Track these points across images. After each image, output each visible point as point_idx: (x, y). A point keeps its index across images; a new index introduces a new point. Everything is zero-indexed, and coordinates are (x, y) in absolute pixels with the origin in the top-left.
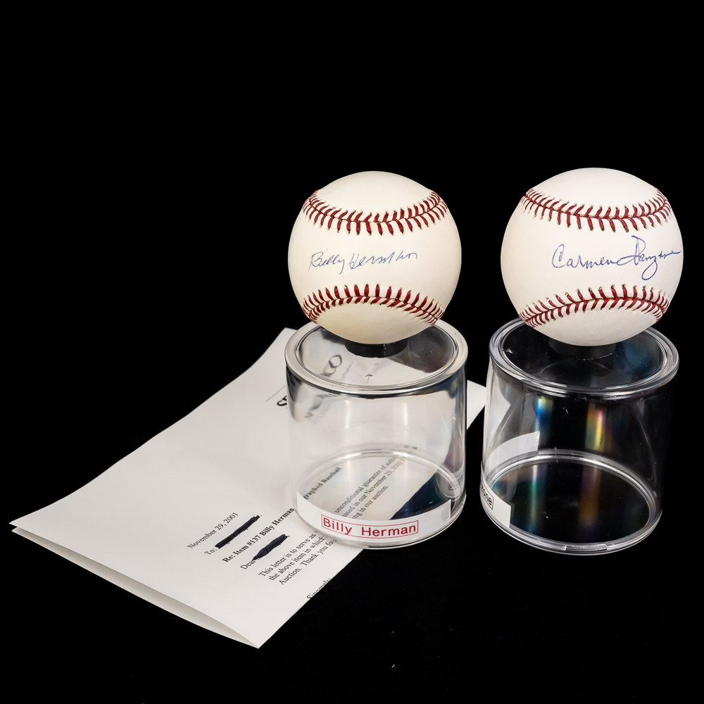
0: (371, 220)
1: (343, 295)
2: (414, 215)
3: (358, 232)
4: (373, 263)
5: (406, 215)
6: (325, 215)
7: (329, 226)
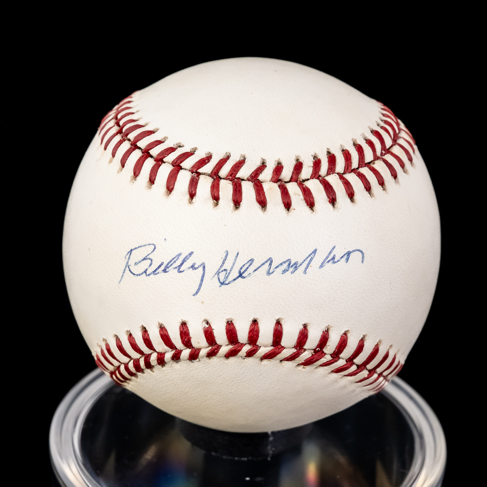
0: (266, 176)
1: (199, 340)
2: (355, 164)
3: (237, 203)
4: (269, 273)
5: (340, 165)
6: (159, 161)
7: (170, 189)
